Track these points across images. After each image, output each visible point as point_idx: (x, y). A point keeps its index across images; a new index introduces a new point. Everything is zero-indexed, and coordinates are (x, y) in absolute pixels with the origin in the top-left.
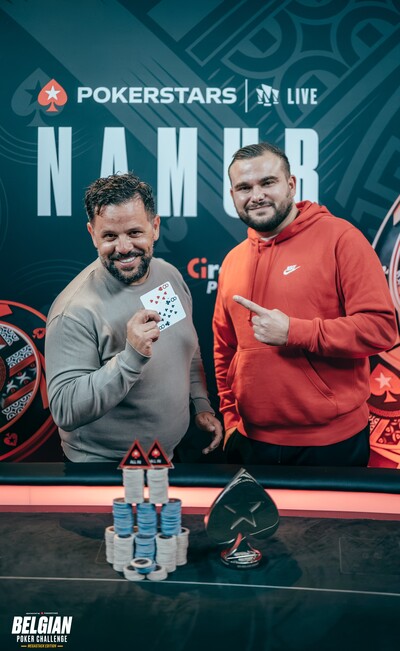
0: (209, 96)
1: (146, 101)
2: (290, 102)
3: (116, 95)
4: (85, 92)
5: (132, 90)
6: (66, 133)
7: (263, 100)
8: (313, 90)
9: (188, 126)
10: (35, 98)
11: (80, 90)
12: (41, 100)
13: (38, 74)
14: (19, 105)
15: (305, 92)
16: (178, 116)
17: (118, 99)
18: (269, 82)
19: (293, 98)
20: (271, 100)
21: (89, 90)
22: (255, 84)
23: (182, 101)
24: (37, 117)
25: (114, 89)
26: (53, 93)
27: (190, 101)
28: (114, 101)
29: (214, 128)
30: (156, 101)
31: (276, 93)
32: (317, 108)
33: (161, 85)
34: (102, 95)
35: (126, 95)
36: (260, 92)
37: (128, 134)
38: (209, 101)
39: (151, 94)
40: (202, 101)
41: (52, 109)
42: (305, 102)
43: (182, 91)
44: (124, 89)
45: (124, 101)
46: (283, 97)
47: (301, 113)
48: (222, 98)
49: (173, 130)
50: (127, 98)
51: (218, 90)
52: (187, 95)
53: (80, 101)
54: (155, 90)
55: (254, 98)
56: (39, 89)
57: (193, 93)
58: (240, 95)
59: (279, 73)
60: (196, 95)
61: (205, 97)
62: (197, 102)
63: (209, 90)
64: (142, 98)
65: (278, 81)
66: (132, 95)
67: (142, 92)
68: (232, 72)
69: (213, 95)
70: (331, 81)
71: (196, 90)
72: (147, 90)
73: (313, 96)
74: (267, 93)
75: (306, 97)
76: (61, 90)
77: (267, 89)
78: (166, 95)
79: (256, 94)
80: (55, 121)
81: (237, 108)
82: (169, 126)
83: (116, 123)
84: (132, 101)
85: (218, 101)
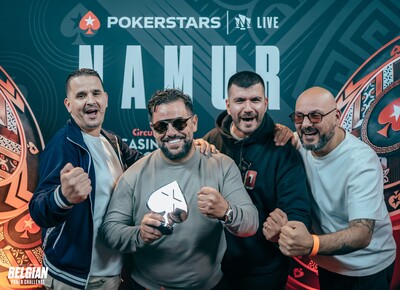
0: (201, 23)
1: (156, 27)
2: (259, 27)
3: (135, 22)
4: (113, 20)
5: (146, 19)
6: (99, 49)
7: (240, 26)
8: (275, 18)
9: (185, 44)
10: (77, 25)
11: (109, 18)
12: (82, 26)
13: (79, 7)
14: (66, 29)
15: (270, 20)
16: (178, 37)
17: (137, 25)
18: (244, 13)
19: (261, 24)
20: (245, 25)
21: (116, 19)
22: (234, 14)
23: (181, 26)
24: (79, 37)
25: (134, 18)
26: (90, 21)
27: (187, 27)
28: (134, 26)
29: (205, 46)
30: (163, 27)
31: (249, 20)
32: (278, 30)
33: (167, 15)
34: (125, 22)
35: (142, 22)
36: (237, 20)
37: (143, 50)
38: (201, 27)
39: (160, 22)
40: (196, 27)
41: (89, 32)
42: (270, 27)
43: (181, 19)
44: (140, 18)
45: (141, 26)
46: (254, 23)
47: (267, 35)
48: (210, 24)
49: (176, 47)
50: (143, 25)
51: (207, 19)
52: (185, 22)
53: (109, 26)
54: (163, 19)
55: (233, 24)
56: (80, 18)
57: (189, 21)
58: (223, 22)
59: (251, 7)
60: (192, 22)
61: (198, 24)
62: (193, 27)
63: (201, 19)
64: (153, 24)
65: (250, 12)
66: (146, 22)
67: (154, 21)
68: (217, 6)
69: (204, 22)
70: (289, 11)
71: (192, 19)
72: (157, 19)
73: (276, 22)
74: (242, 20)
75: (270, 23)
76: (96, 19)
77: (243, 17)
78: (170, 22)
79: (235, 21)
80: (92, 41)
81: (221, 31)
82: (173, 44)
83: (134, 42)
84: (146, 26)
85: (208, 27)
